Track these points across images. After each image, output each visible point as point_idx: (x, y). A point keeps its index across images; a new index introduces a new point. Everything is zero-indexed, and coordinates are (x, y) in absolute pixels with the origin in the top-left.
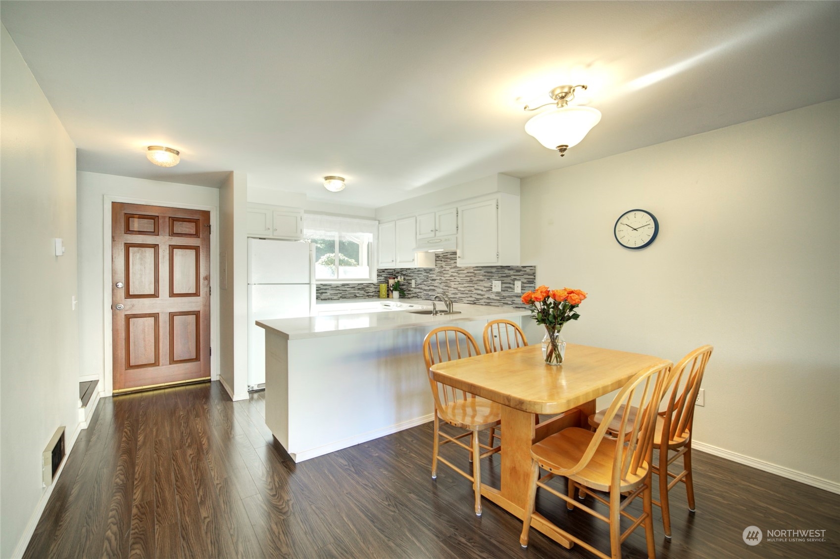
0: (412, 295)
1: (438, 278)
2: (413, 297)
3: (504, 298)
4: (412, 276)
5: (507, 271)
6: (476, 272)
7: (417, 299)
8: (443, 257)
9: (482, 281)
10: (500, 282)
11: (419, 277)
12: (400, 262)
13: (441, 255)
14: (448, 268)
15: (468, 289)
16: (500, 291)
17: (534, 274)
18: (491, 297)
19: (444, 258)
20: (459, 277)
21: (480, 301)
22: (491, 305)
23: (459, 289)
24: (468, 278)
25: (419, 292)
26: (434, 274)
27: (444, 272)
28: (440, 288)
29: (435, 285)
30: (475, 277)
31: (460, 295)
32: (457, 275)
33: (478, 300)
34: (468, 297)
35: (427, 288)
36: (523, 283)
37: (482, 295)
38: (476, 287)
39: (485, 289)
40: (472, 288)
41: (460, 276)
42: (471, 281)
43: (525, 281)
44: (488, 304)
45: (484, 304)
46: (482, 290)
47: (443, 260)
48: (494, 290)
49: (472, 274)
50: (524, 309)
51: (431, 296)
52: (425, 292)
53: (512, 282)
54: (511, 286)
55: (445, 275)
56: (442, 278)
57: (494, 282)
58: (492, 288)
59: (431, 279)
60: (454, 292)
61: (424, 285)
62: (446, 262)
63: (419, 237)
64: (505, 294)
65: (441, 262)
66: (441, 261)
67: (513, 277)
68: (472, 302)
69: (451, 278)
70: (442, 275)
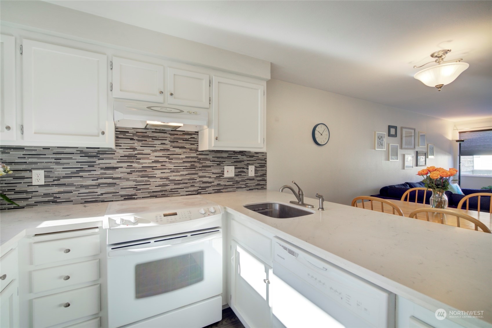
0: (31, 201)
1: (125, 165)
2: (37, 203)
3: (238, 182)
4: (36, 163)
5: (239, 156)
6: (200, 157)
7: (54, 207)
8: (134, 135)
9: (210, 166)
10: (234, 167)
11: (58, 164)
12: (35, 133)
13: (130, 131)
14: (147, 150)
15: (188, 177)
16: (234, 176)
17: (265, 160)
18: (222, 183)
19: (137, 136)
20: (170, 163)
21: (207, 189)
22: (222, 192)
23: (171, 178)
24: (189, 165)
25: (59, 193)
26: (112, 158)
27: (139, 156)
28: (128, 180)
29: (115, 176)
30: (198, 162)
31: (172, 186)
32: (167, 160)
33: (204, 188)
34: (187, 187)
35: (89, 182)
36: (256, 167)
37: (211, 183)
38: (201, 174)
39: (215, 176)
40: (196, 176)
41: (173, 161)
42: (193, 167)
43: (258, 165)
44: (218, 191)
45: (214, 191)
46: (210, 177)
47: (135, 138)
48: (226, 175)
49: (196, 160)
50: (257, 190)
51: (102, 194)
52: (83, 190)
53: (245, 167)
54: (244, 170)
55: (141, 161)
56: (134, 165)
57: (226, 168)
58: (223, 174)
59: (104, 166)
60: (161, 183)
61: (79, 179)
62: (143, 142)
63: (116, 93)
64: (237, 179)
65: (132, 142)
66: (132, 139)
67: (246, 162)
68: (194, 193)
69: (154, 165)
70: (134, 161)
